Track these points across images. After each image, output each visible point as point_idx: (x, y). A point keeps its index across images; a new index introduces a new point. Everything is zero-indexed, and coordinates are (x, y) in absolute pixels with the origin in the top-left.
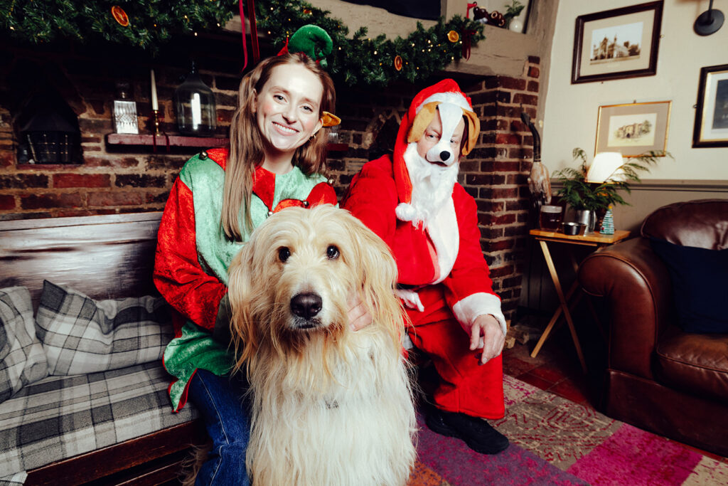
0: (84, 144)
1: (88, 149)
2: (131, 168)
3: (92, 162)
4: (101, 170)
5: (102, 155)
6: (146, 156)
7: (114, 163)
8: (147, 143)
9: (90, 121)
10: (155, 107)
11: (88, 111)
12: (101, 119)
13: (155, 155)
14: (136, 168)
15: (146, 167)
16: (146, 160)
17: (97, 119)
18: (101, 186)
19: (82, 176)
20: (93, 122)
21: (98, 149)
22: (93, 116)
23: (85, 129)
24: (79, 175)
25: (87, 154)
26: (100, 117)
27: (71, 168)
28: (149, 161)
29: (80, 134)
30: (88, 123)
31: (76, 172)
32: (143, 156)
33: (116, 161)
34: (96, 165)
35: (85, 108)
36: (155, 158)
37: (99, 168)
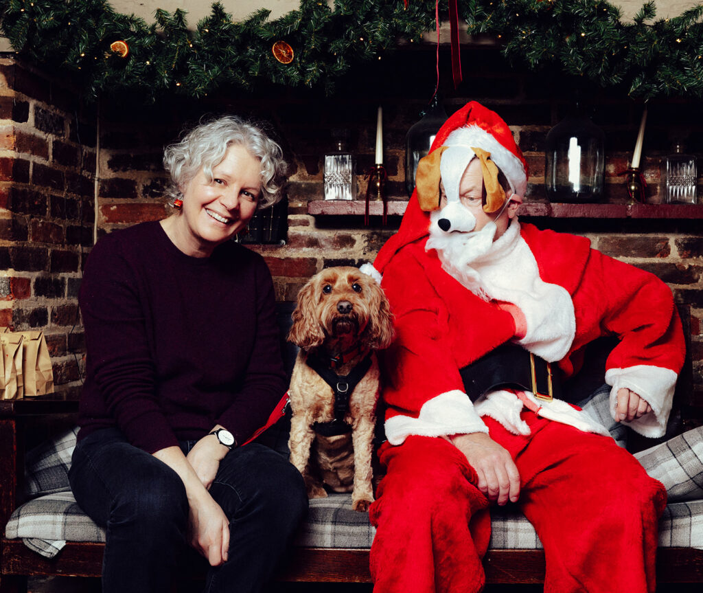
0: (290, 217)
1: (294, 223)
2: (344, 249)
3: (296, 241)
4: (306, 253)
5: (310, 231)
6: (366, 232)
7: (323, 243)
8: (357, 213)
9: (300, 184)
10: (379, 160)
11: (299, 172)
12: (313, 182)
13: (378, 231)
14: (352, 249)
15: (364, 248)
16: (366, 238)
17: (309, 181)
18: (303, 276)
19: (283, 260)
20: (303, 186)
21: (305, 223)
22: (304, 178)
23: (293, 197)
24: (279, 259)
25: (292, 230)
26: (313, 179)
27: (272, 249)
28: (370, 239)
29: (287, 204)
30: (297, 186)
31: (277, 256)
32: (362, 232)
33: (326, 240)
34: (301, 246)
35: (297, 167)
36: (379, 235)
37: (305, 249)
